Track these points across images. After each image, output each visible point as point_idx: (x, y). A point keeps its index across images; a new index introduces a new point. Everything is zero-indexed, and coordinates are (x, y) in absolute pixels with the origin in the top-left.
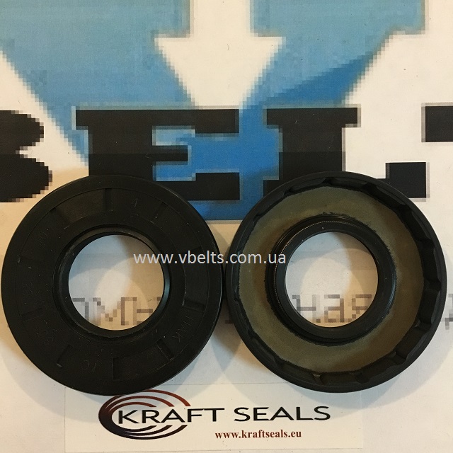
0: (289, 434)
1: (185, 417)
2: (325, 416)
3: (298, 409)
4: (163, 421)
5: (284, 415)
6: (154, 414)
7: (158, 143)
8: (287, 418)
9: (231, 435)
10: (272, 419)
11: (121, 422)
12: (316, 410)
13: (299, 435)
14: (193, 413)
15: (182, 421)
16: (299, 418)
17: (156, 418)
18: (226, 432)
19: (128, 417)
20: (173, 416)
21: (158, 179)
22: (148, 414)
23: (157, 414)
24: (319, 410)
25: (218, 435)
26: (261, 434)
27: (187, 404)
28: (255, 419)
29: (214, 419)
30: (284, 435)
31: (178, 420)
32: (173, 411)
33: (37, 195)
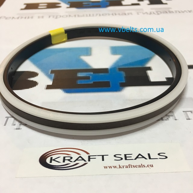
0: (146, 166)
1: (87, 159)
3: (149, 155)
4: (75, 161)
5: (142, 157)
6: (70, 158)
7: (79, 76)
8: (144, 159)
9: (113, 167)
10: (135, 159)
11: (51, 162)
13: (152, 166)
15: (85, 161)
17: (71, 160)
18: (110, 166)
19: (55, 160)
20: (80, 159)
21: (78, 83)
23: (71, 158)
24: (160, 154)
25: (106, 167)
26: (130, 166)
27: (88, 153)
29: (103, 160)
30: (143, 166)
31: (83, 161)
32: (80, 157)
33: (31, 88)
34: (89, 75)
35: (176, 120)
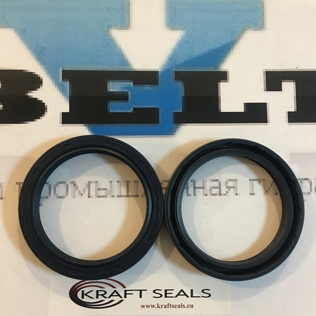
33: (38, 120)
34: (128, 90)
35: (237, 194)
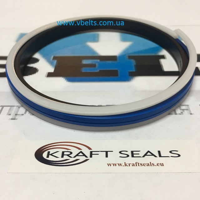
2: (177, 155)
3: (159, 152)
4: (75, 157)
5: (151, 154)
6: (69, 153)
8: (153, 156)
11: (48, 157)
12: (171, 152)
13: (162, 165)
14: (93, 153)
15: (86, 157)
16: (160, 156)
18: (114, 163)
19: (53, 154)
20: (81, 154)
22: (65, 153)
23: (71, 153)
24: (172, 152)
25: (109, 165)
26: (137, 165)
27: (90, 149)
28: (133, 156)
29: (107, 156)
30: (152, 165)
31: (84, 157)
32: (81, 152)
33: (30, 76)
34: (95, 63)
35: (191, 114)
